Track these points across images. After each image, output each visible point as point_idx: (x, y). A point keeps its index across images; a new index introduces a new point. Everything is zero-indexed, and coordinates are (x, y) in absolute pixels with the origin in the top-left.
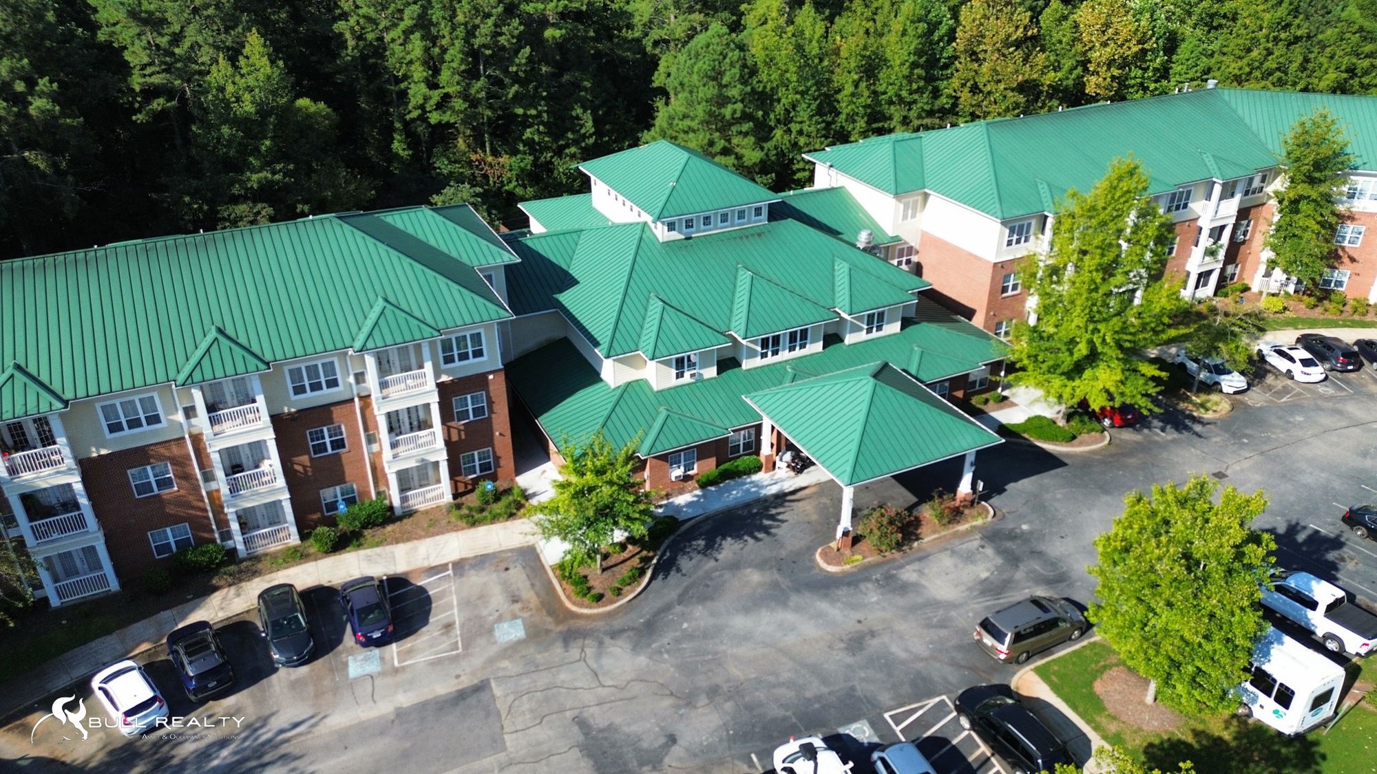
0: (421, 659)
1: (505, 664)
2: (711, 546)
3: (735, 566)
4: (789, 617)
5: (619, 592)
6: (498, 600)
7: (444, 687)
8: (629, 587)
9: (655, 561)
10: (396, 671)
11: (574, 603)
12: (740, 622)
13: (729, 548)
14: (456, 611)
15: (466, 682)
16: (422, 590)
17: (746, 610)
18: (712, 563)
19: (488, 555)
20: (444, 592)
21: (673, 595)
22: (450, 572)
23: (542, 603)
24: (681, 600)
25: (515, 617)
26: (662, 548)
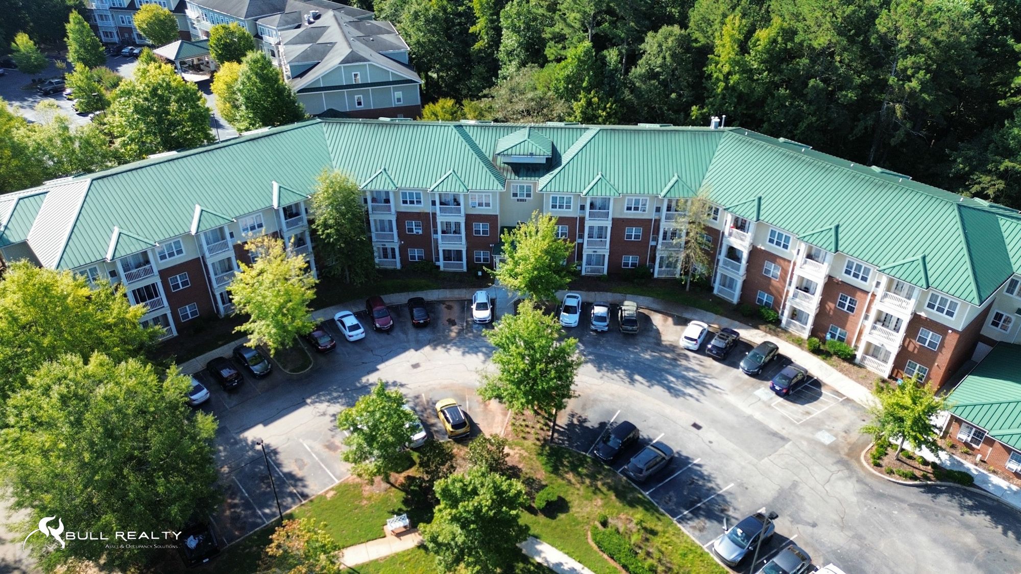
0: (783, 412)
1: (805, 443)
2: (972, 509)
3: (968, 526)
4: (951, 565)
5: (891, 472)
6: (840, 426)
7: (774, 426)
8: (898, 476)
9: (929, 482)
10: (769, 406)
11: (865, 457)
12: (922, 539)
13: (980, 519)
14: (819, 412)
15: (784, 433)
16: (820, 394)
20: (827, 402)
21: (914, 500)
22: (841, 400)
23: (854, 444)
25: (836, 436)
26: (943, 483)
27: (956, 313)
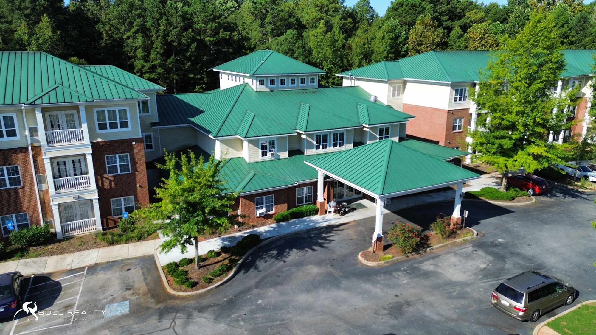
1: (104, 332)
2: (281, 254)
3: (299, 264)
4: (341, 294)
5: (210, 281)
6: (115, 288)
8: (218, 278)
9: (240, 262)
11: (174, 289)
12: (303, 298)
13: (294, 255)
14: (78, 297)
16: (58, 284)
17: (308, 291)
18: (282, 263)
19: (117, 261)
20: (75, 283)
21: (253, 282)
22: (85, 272)
23: (149, 290)
24: (258, 285)
25: (124, 299)
26: (246, 255)
27: (129, 120)
